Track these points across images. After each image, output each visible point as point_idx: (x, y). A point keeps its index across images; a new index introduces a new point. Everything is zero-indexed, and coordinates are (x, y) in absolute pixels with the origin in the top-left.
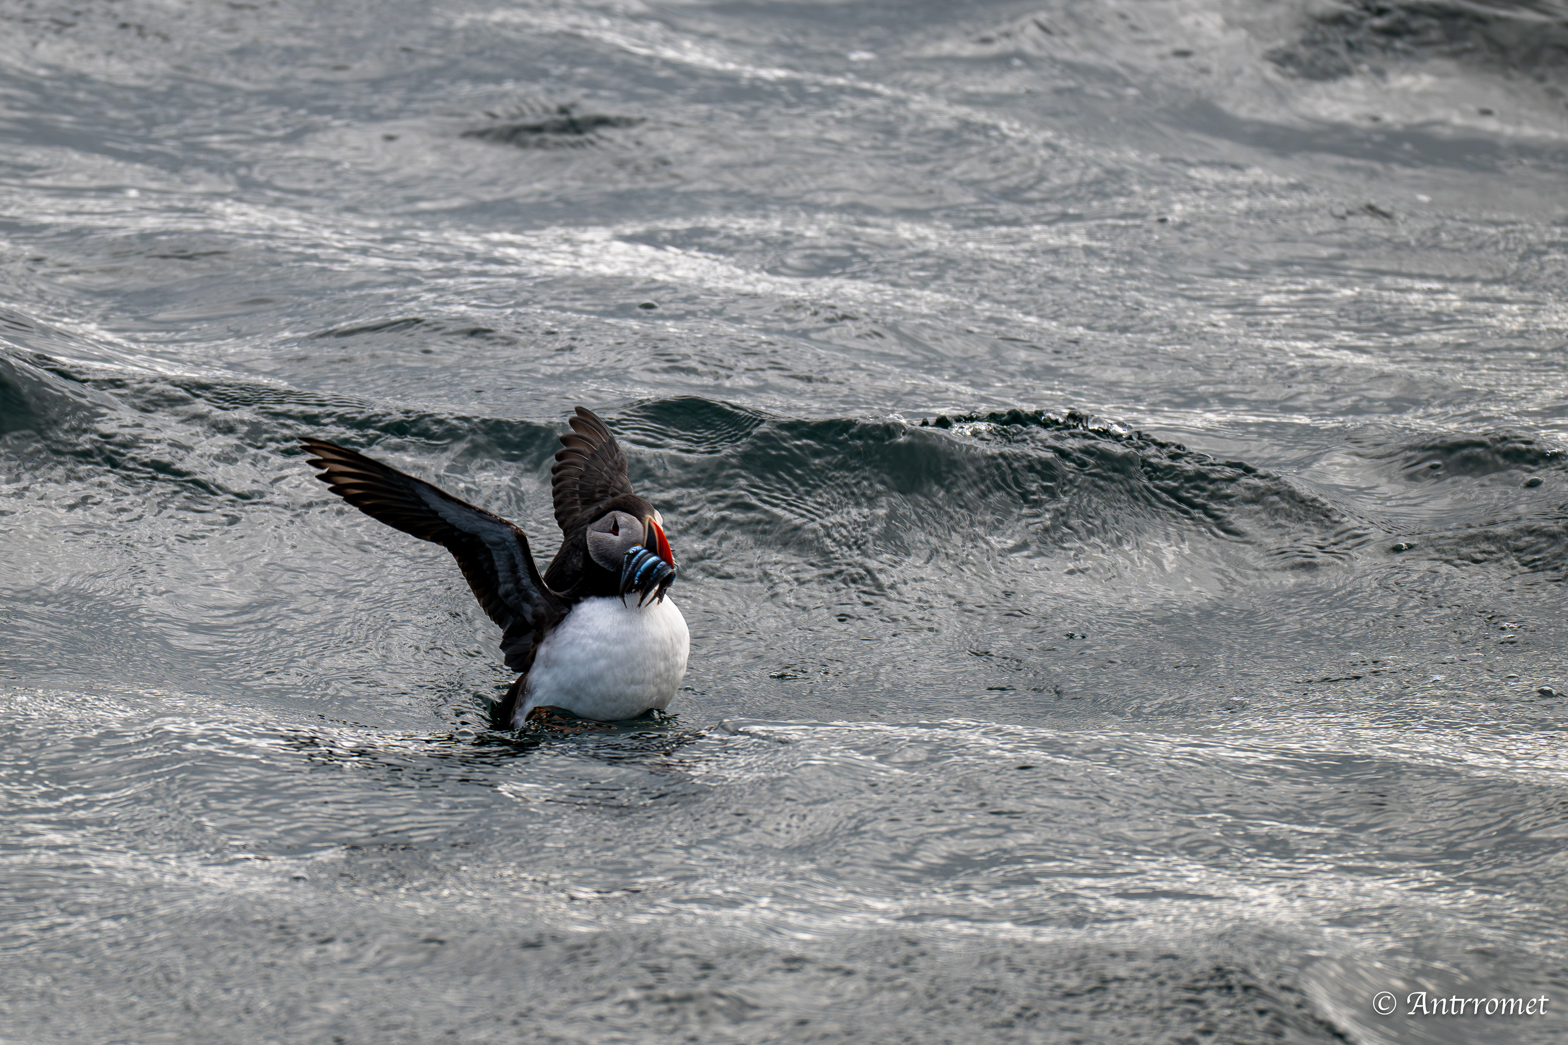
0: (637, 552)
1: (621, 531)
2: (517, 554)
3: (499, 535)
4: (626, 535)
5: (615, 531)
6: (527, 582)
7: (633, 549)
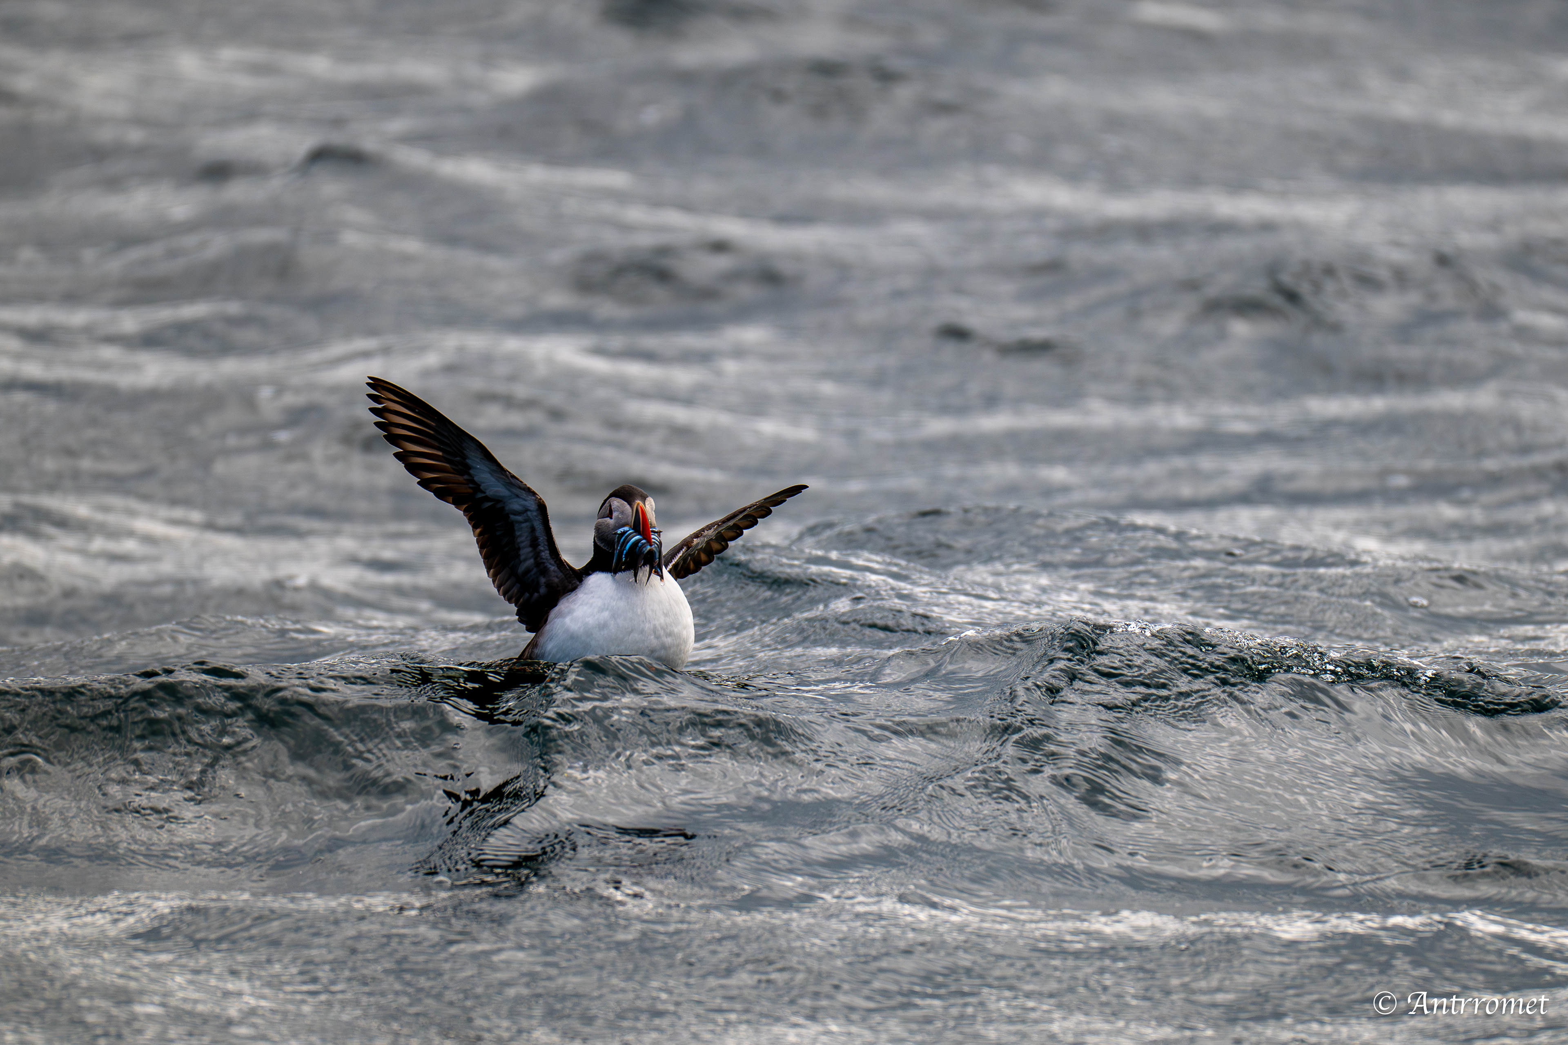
0: (625, 532)
1: (615, 514)
2: (538, 525)
3: (524, 502)
4: (618, 518)
5: (610, 515)
6: (546, 554)
7: (622, 530)
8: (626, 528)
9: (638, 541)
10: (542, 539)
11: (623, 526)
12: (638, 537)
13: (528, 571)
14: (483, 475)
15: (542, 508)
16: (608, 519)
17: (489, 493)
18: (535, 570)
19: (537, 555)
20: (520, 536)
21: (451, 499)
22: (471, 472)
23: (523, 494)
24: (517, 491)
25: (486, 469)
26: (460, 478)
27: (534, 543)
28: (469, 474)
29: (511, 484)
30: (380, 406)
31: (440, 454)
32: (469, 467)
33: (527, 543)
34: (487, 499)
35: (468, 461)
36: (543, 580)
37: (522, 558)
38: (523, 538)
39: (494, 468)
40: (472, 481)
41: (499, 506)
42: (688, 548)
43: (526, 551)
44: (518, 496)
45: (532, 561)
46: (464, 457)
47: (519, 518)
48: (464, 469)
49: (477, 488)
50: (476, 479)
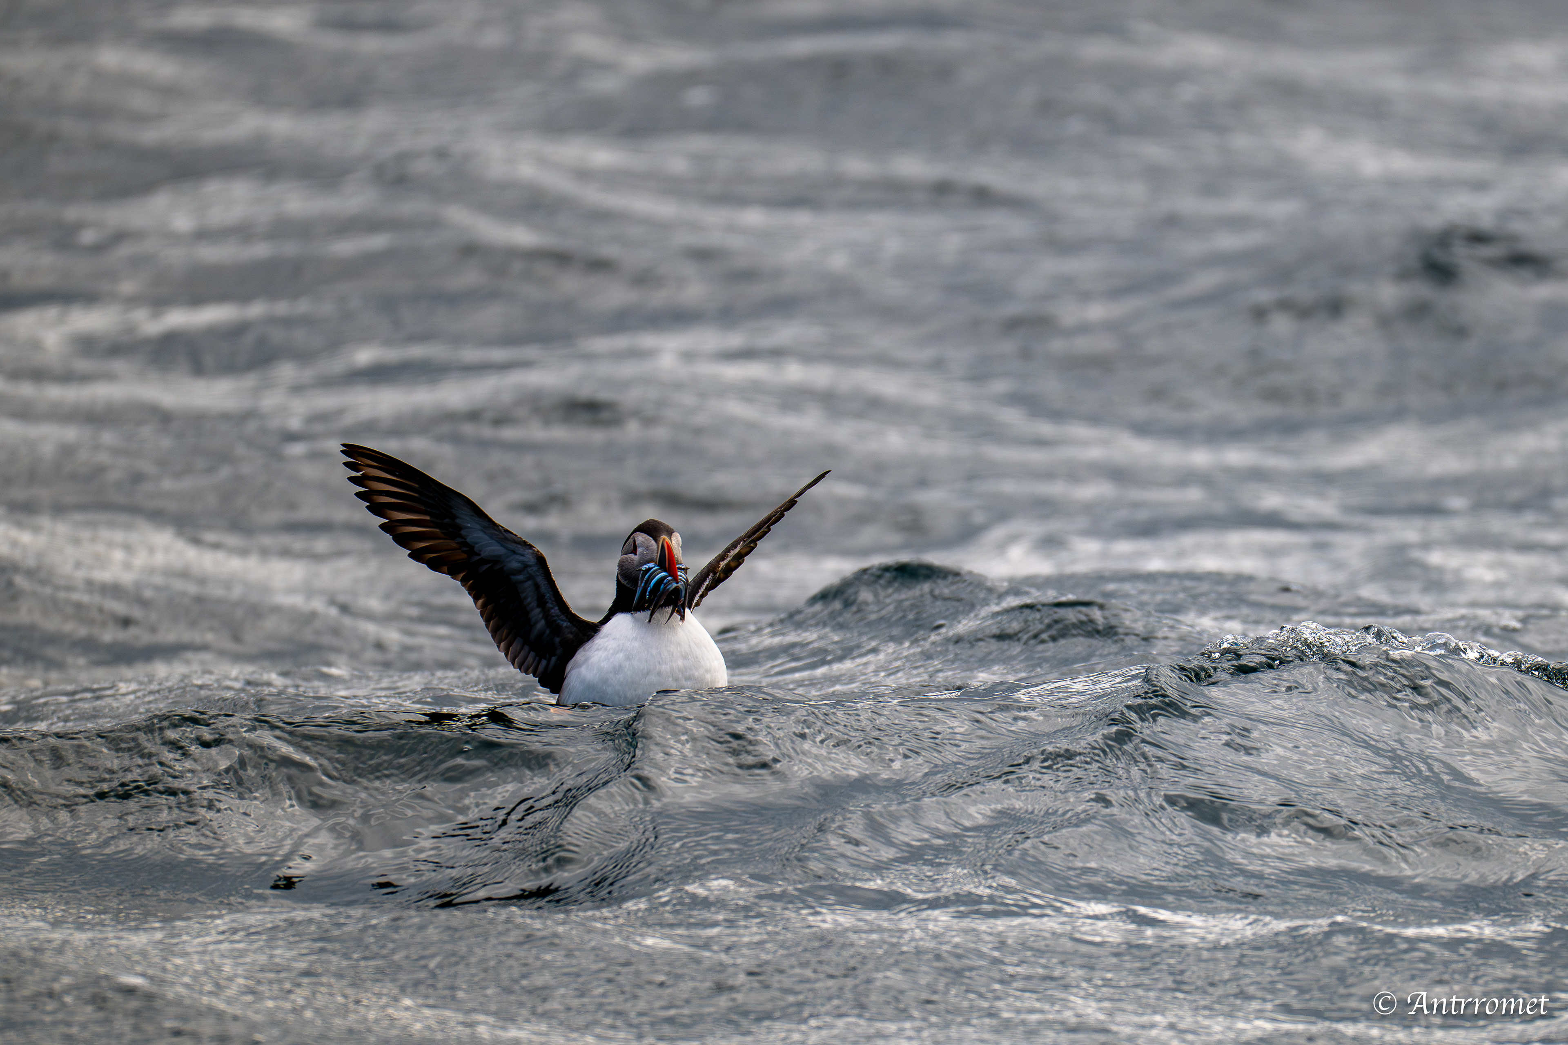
2: (540, 580)
3: (522, 558)
4: (642, 554)
5: (634, 551)
6: (555, 611)
7: (647, 566)
8: (651, 565)
9: (664, 578)
10: (548, 596)
11: (648, 562)
12: (663, 574)
13: (541, 634)
14: (475, 534)
15: (541, 561)
16: (632, 556)
17: (485, 554)
18: (548, 632)
19: (547, 616)
20: (526, 598)
21: (445, 568)
22: (463, 532)
23: (520, 549)
24: (512, 546)
25: (478, 527)
26: (453, 544)
27: (541, 602)
28: (461, 537)
29: (506, 539)
30: (359, 474)
31: (428, 518)
32: (459, 528)
33: (534, 604)
34: (483, 561)
35: (458, 521)
36: (557, 640)
37: (533, 620)
38: (529, 599)
39: (486, 524)
40: (465, 544)
41: (498, 567)
42: (715, 574)
43: (536, 613)
44: (514, 552)
45: (543, 622)
46: (454, 517)
47: (521, 577)
48: (454, 531)
49: (470, 550)
50: (469, 540)
